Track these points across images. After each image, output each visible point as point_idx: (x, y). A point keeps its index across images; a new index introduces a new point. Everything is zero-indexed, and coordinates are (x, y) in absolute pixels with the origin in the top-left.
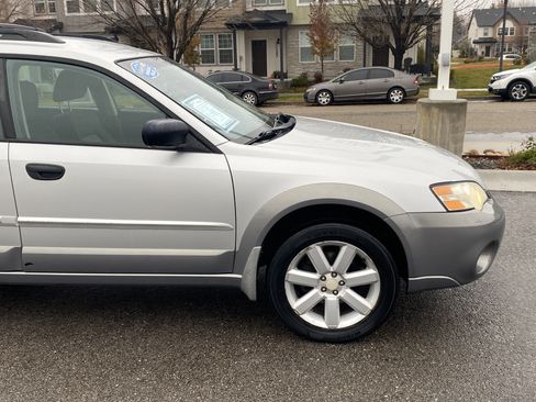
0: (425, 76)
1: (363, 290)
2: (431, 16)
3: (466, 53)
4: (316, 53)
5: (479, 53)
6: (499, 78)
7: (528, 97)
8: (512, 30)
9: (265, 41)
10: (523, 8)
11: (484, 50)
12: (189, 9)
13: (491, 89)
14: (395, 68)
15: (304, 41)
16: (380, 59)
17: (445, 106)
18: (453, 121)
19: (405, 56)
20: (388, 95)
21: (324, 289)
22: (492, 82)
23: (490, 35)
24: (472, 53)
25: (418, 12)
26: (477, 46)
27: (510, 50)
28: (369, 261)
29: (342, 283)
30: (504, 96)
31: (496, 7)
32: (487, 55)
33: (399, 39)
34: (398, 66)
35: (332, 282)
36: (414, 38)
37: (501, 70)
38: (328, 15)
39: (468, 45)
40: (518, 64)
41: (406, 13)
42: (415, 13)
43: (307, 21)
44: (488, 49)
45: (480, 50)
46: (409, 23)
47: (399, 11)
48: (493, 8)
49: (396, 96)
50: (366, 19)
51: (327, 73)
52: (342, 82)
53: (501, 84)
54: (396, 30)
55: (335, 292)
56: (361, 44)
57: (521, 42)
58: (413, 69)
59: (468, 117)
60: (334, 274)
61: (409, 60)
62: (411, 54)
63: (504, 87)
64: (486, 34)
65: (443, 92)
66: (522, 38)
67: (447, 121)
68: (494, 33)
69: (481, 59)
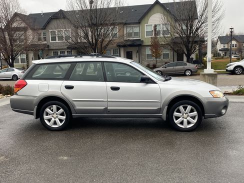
0: (199, 65)
1: (193, 118)
2: (201, 41)
3: (216, 55)
4: (153, 56)
5: (222, 55)
6: (230, 65)
7: (242, 73)
8: (236, 45)
9: (132, 52)
10: (240, 36)
11: (224, 53)
12: (103, 40)
13: (227, 70)
14: (187, 62)
15: (148, 51)
16: (180, 58)
17: (210, 75)
18: (213, 80)
19: (191, 57)
20: (185, 72)
21: (183, 118)
22: (227, 67)
23: (226, 47)
24: (219, 55)
25: (196, 40)
26: (221, 52)
27: (235, 53)
28: (195, 110)
29: (188, 116)
30: (233, 72)
31: (228, 35)
32: (226, 55)
33: (188, 50)
34: (188, 61)
35: (185, 116)
36: (195, 50)
37: (231, 62)
38: (158, 41)
39: (216, 51)
40: (238, 60)
41: (191, 40)
42: (195, 40)
43: (150, 44)
44: (226, 53)
45: (222, 54)
46: (192, 44)
47: (188, 40)
48: (227, 35)
49: (188, 73)
50: (174, 43)
51: (158, 64)
52: (166, 67)
53: (231, 68)
54: (187, 47)
55: (186, 118)
56: (172, 52)
57: (240, 50)
58: (194, 62)
59: (218, 80)
60: (186, 114)
61: (193, 58)
62: (193, 56)
63: (232, 69)
64: (224, 47)
65: (209, 70)
66: (240, 48)
67: (211, 80)
68: (228, 47)
69: (223, 58)
